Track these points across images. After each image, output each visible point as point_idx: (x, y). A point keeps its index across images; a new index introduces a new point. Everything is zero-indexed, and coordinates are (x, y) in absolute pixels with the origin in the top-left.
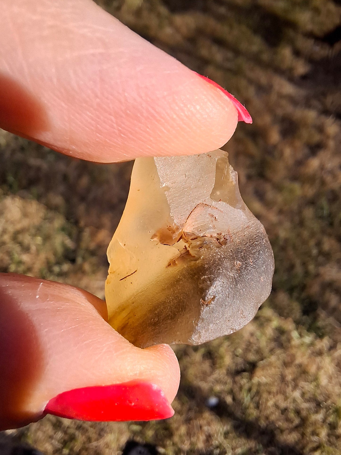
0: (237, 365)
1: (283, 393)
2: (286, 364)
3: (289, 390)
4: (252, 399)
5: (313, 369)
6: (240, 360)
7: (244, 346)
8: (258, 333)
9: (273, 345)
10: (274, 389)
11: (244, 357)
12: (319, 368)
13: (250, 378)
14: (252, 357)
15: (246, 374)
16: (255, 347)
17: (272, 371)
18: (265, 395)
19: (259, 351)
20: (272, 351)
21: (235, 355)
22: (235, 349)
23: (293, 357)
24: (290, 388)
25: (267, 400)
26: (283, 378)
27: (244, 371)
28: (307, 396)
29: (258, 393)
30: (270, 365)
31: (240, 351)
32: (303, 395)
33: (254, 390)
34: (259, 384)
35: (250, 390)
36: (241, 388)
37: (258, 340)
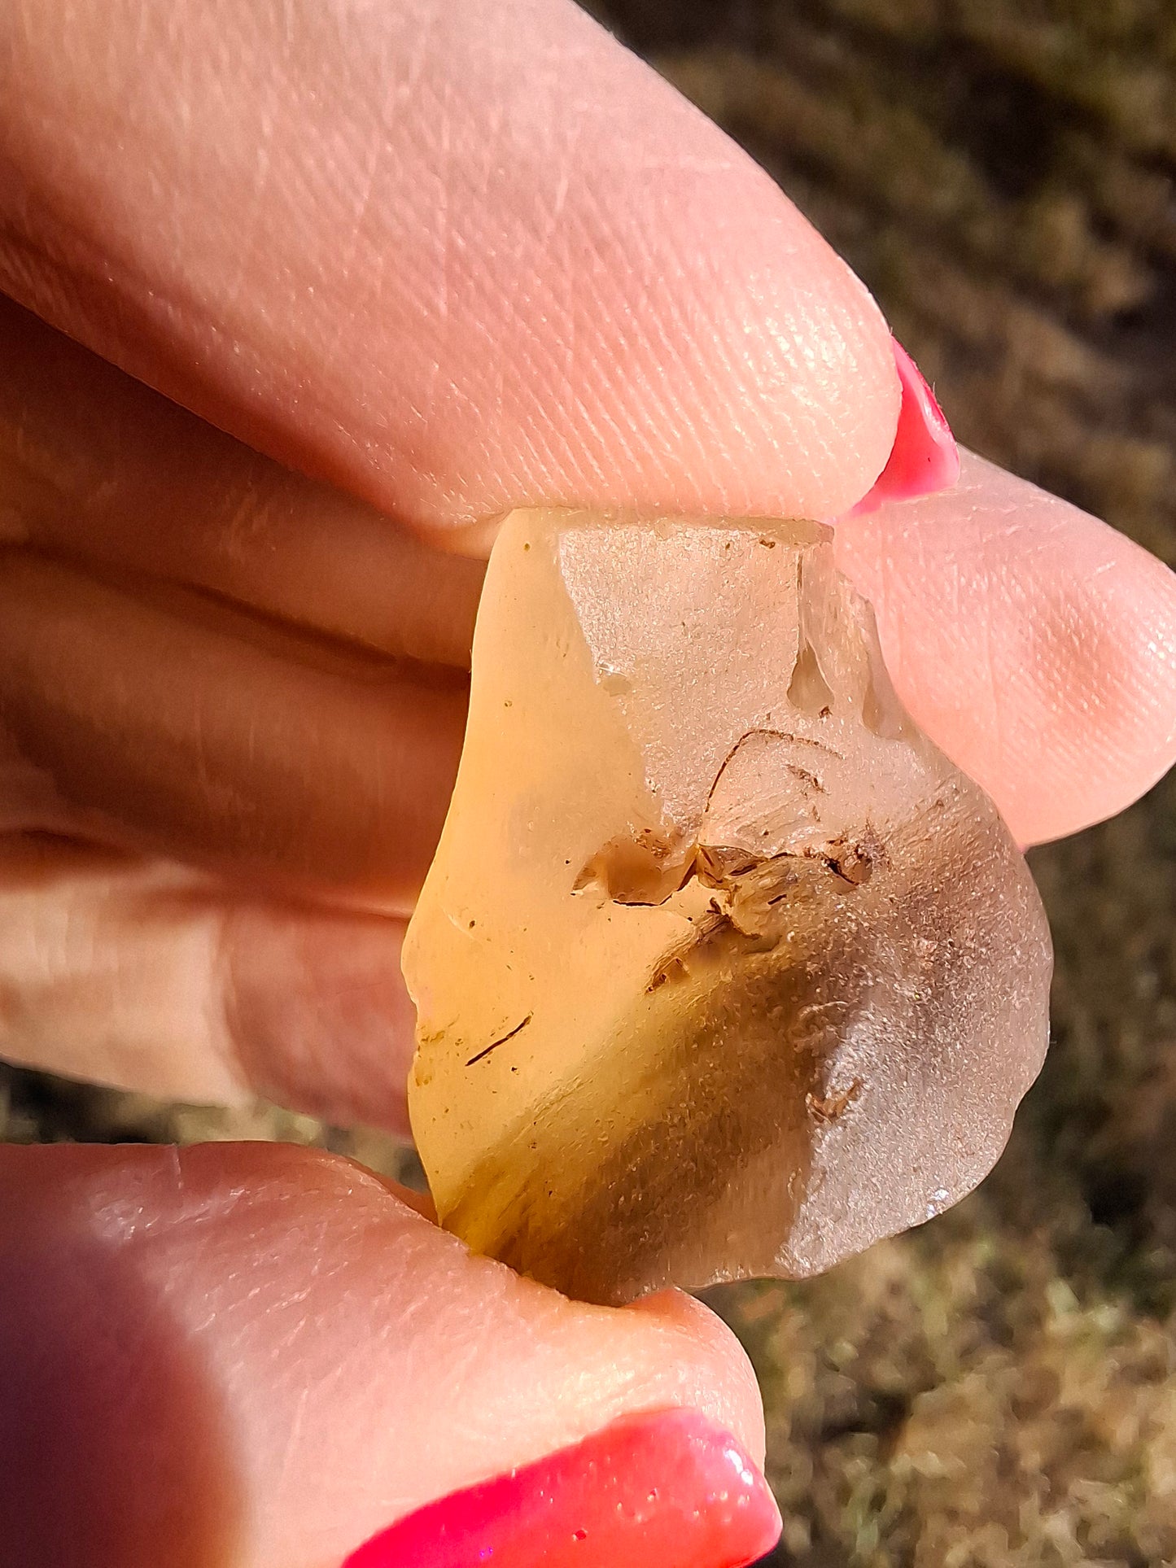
0: (830, 1401)
1: (1009, 1521)
2: (1021, 1409)
3: (1029, 1507)
4: (885, 1534)
5: (1123, 1432)
6: (842, 1385)
7: (860, 1331)
8: (919, 1284)
9: (973, 1329)
10: (971, 1502)
11: (858, 1370)
12: (1147, 1430)
13: (882, 1456)
14: (888, 1375)
15: (864, 1439)
16: (904, 1338)
17: (967, 1432)
18: (935, 1525)
19: (917, 1354)
20: (967, 1356)
21: (826, 1366)
22: (829, 1342)
23: (1049, 1383)
24: (1035, 1501)
25: (943, 1545)
26: (1006, 1464)
27: (853, 1426)
28: (1097, 1536)
29: (909, 1516)
30: (958, 1408)
31: (846, 1349)
32: (1082, 1528)
33: (895, 1502)
34: (915, 1481)
35: (877, 1502)
36: (844, 1493)
37: (916, 1309)
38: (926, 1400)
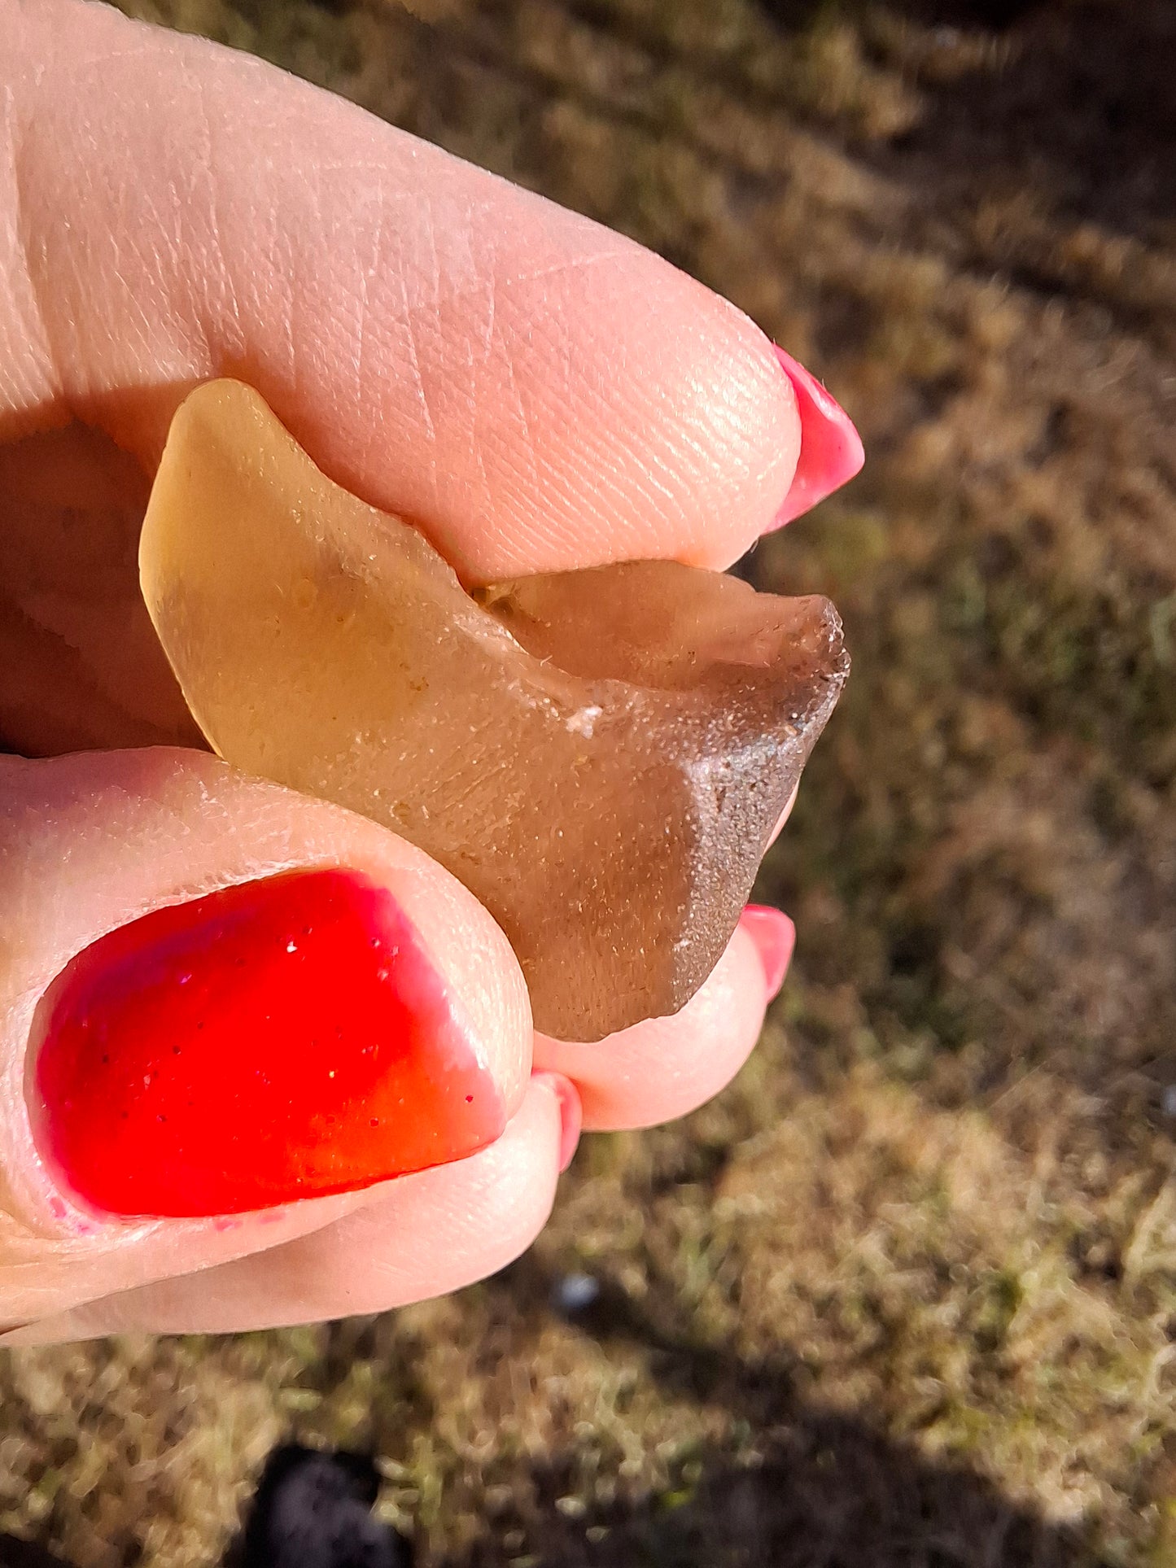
0: (658, 1157)
1: (823, 1244)
2: (834, 1146)
3: (843, 1234)
4: (714, 1270)
5: (926, 1157)
6: (671, 1143)
9: (788, 1081)
10: (792, 1233)
11: (687, 1132)
12: (949, 1153)
13: (708, 1202)
14: (713, 1128)
15: (692, 1190)
17: (785, 1172)
18: (759, 1256)
19: (739, 1109)
20: (786, 1105)
23: (858, 1121)
24: (848, 1224)
25: (768, 1273)
26: (823, 1196)
27: (685, 1177)
28: (909, 1249)
29: (736, 1250)
30: (777, 1152)
32: (892, 1246)
33: (722, 1241)
34: (740, 1222)
35: (706, 1242)
36: (676, 1239)
38: (749, 1149)
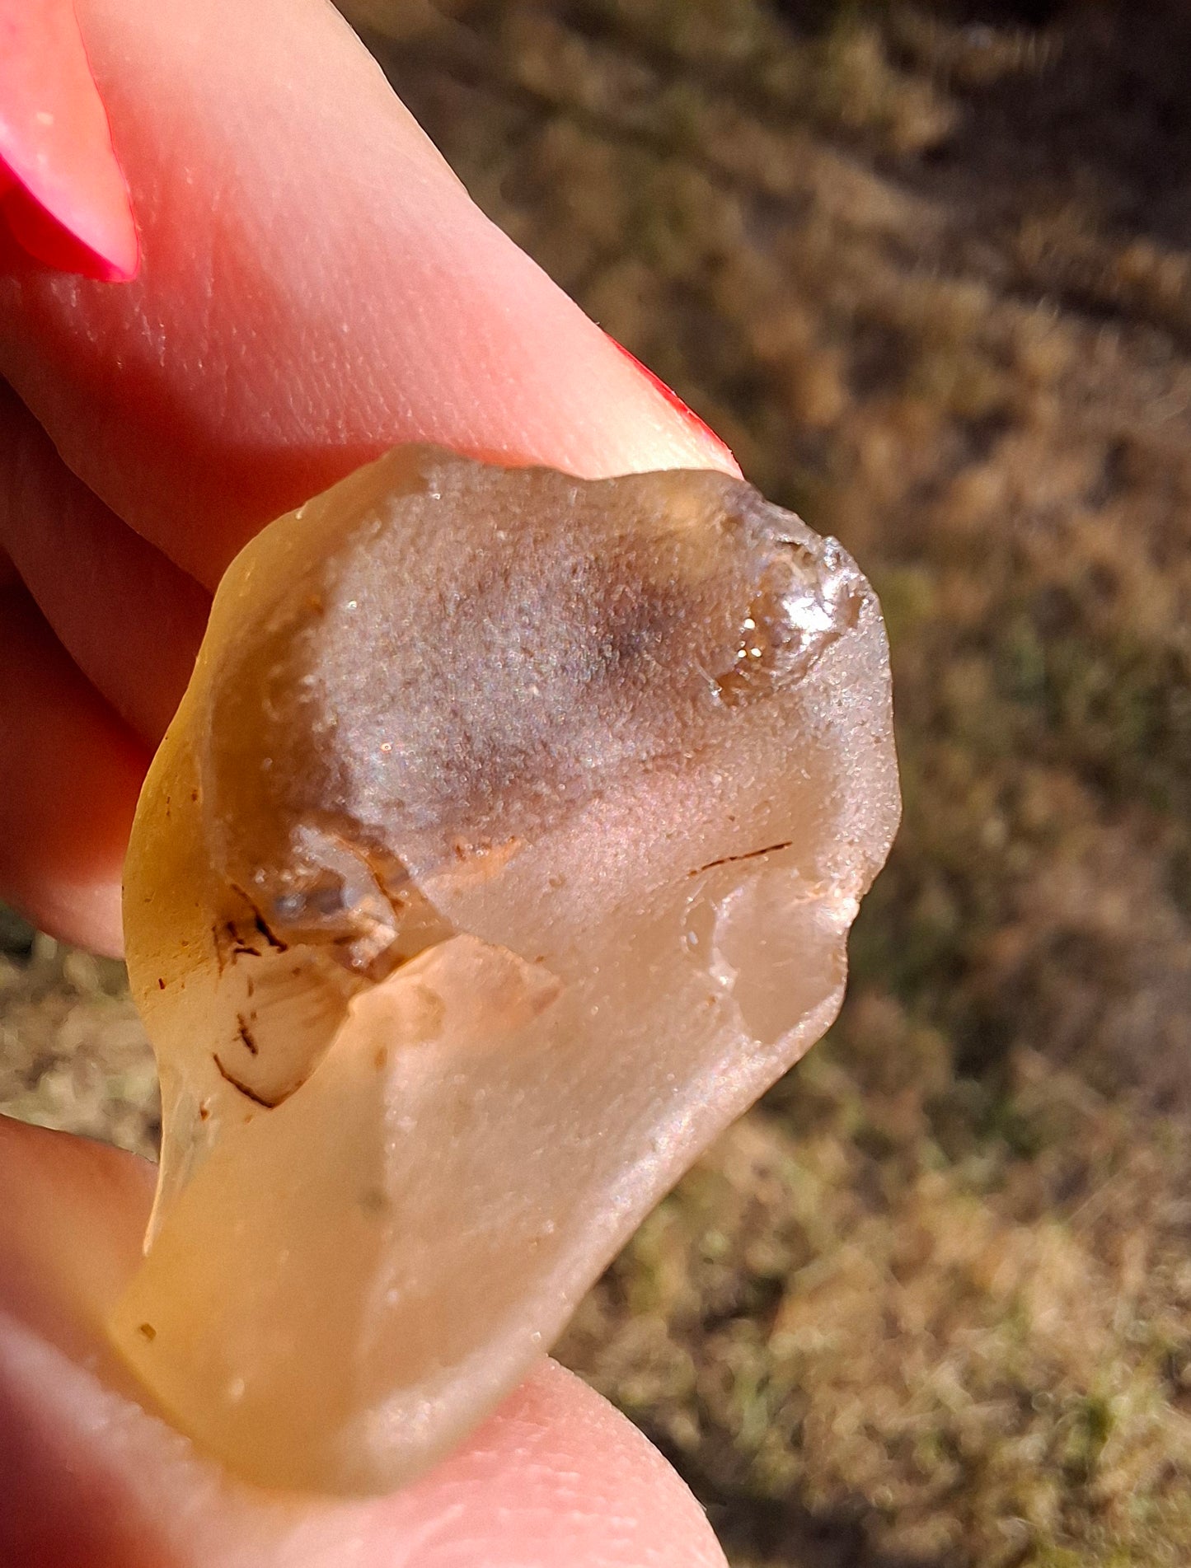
0: (706, 1294)
1: (892, 1378)
2: (901, 1270)
3: (914, 1366)
4: (774, 1415)
5: (1002, 1277)
6: (721, 1277)
7: (732, 1220)
8: (788, 1166)
9: (847, 1201)
10: (861, 1368)
11: (736, 1259)
12: (1028, 1270)
13: (764, 1340)
14: (767, 1257)
15: (746, 1325)
16: (776, 1220)
17: (846, 1302)
18: (822, 1396)
19: (795, 1236)
20: (847, 1228)
21: (699, 1261)
22: (701, 1236)
23: (926, 1242)
24: (920, 1354)
25: (833, 1414)
26: (891, 1325)
27: (739, 1312)
28: (988, 1378)
29: (798, 1391)
30: (837, 1280)
31: (717, 1242)
32: (969, 1377)
33: (781, 1382)
34: (802, 1360)
35: (763, 1384)
36: (730, 1382)
37: (786, 1190)
38: (806, 1277)
